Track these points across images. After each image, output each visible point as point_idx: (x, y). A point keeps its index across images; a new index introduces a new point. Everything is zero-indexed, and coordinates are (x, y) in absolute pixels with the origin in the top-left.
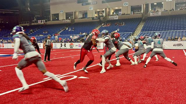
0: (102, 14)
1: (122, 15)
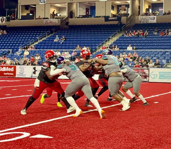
0: (125, 10)
1: (165, 14)
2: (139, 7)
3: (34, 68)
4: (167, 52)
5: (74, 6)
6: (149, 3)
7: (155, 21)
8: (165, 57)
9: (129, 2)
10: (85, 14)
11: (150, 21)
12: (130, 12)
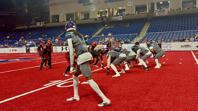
2: (112, 12)
3: (62, 48)
4: (130, 35)
5: (78, 14)
6: (117, 9)
7: (121, 19)
8: (129, 38)
9: (107, 10)
10: (84, 18)
11: (119, 19)
12: (107, 15)
